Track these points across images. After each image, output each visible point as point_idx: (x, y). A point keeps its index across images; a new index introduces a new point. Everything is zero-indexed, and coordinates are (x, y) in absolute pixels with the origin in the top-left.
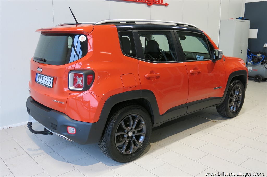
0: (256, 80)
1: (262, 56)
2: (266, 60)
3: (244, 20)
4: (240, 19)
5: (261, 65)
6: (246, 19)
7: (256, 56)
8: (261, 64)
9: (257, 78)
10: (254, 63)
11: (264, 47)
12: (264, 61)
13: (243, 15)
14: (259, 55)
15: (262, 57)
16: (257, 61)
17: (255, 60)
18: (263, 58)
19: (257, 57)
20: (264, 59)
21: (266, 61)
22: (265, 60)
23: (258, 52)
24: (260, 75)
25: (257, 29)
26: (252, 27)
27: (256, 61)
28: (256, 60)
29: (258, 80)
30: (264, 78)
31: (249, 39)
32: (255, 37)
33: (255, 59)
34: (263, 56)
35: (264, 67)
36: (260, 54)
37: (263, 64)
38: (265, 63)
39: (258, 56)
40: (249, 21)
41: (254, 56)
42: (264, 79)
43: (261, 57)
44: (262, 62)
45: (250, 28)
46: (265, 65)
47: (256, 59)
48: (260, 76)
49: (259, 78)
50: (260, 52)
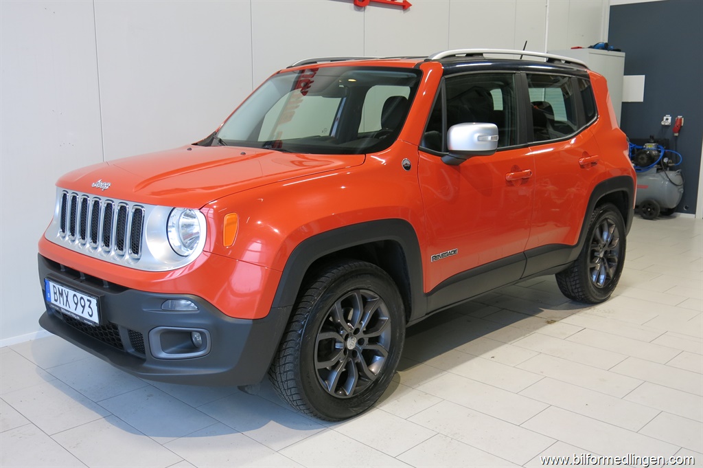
0: (645, 213)
1: (658, 148)
2: (669, 159)
3: (608, 50)
4: (598, 48)
5: (658, 175)
6: (615, 48)
7: (643, 148)
8: (658, 170)
9: (647, 209)
10: (637, 168)
11: (663, 123)
12: (664, 163)
13: (604, 39)
14: (650, 146)
15: (660, 152)
16: (645, 161)
17: (640, 160)
18: (662, 154)
19: (645, 152)
20: (664, 156)
21: (670, 163)
22: (666, 160)
23: (649, 137)
24: (656, 200)
25: (644, 76)
26: (629, 70)
27: (642, 162)
28: (643, 159)
29: (651, 214)
30: (666, 209)
31: (623, 103)
32: (639, 98)
33: (640, 157)
34: (662, 147)
35: (666, 178)
36: (654, 144)
37: (661, 169)
38: (668, 166)
39: (649, 149)
40: (623, 54)
41: (638, 149)
42: (664, 211)
43: (656, 152)
44: (659, 163)
45: (625, 74)
46: (667, 172)
47: (644, 156)
48: (655, 202)
49: (654, 209)
50: (652, 137)
